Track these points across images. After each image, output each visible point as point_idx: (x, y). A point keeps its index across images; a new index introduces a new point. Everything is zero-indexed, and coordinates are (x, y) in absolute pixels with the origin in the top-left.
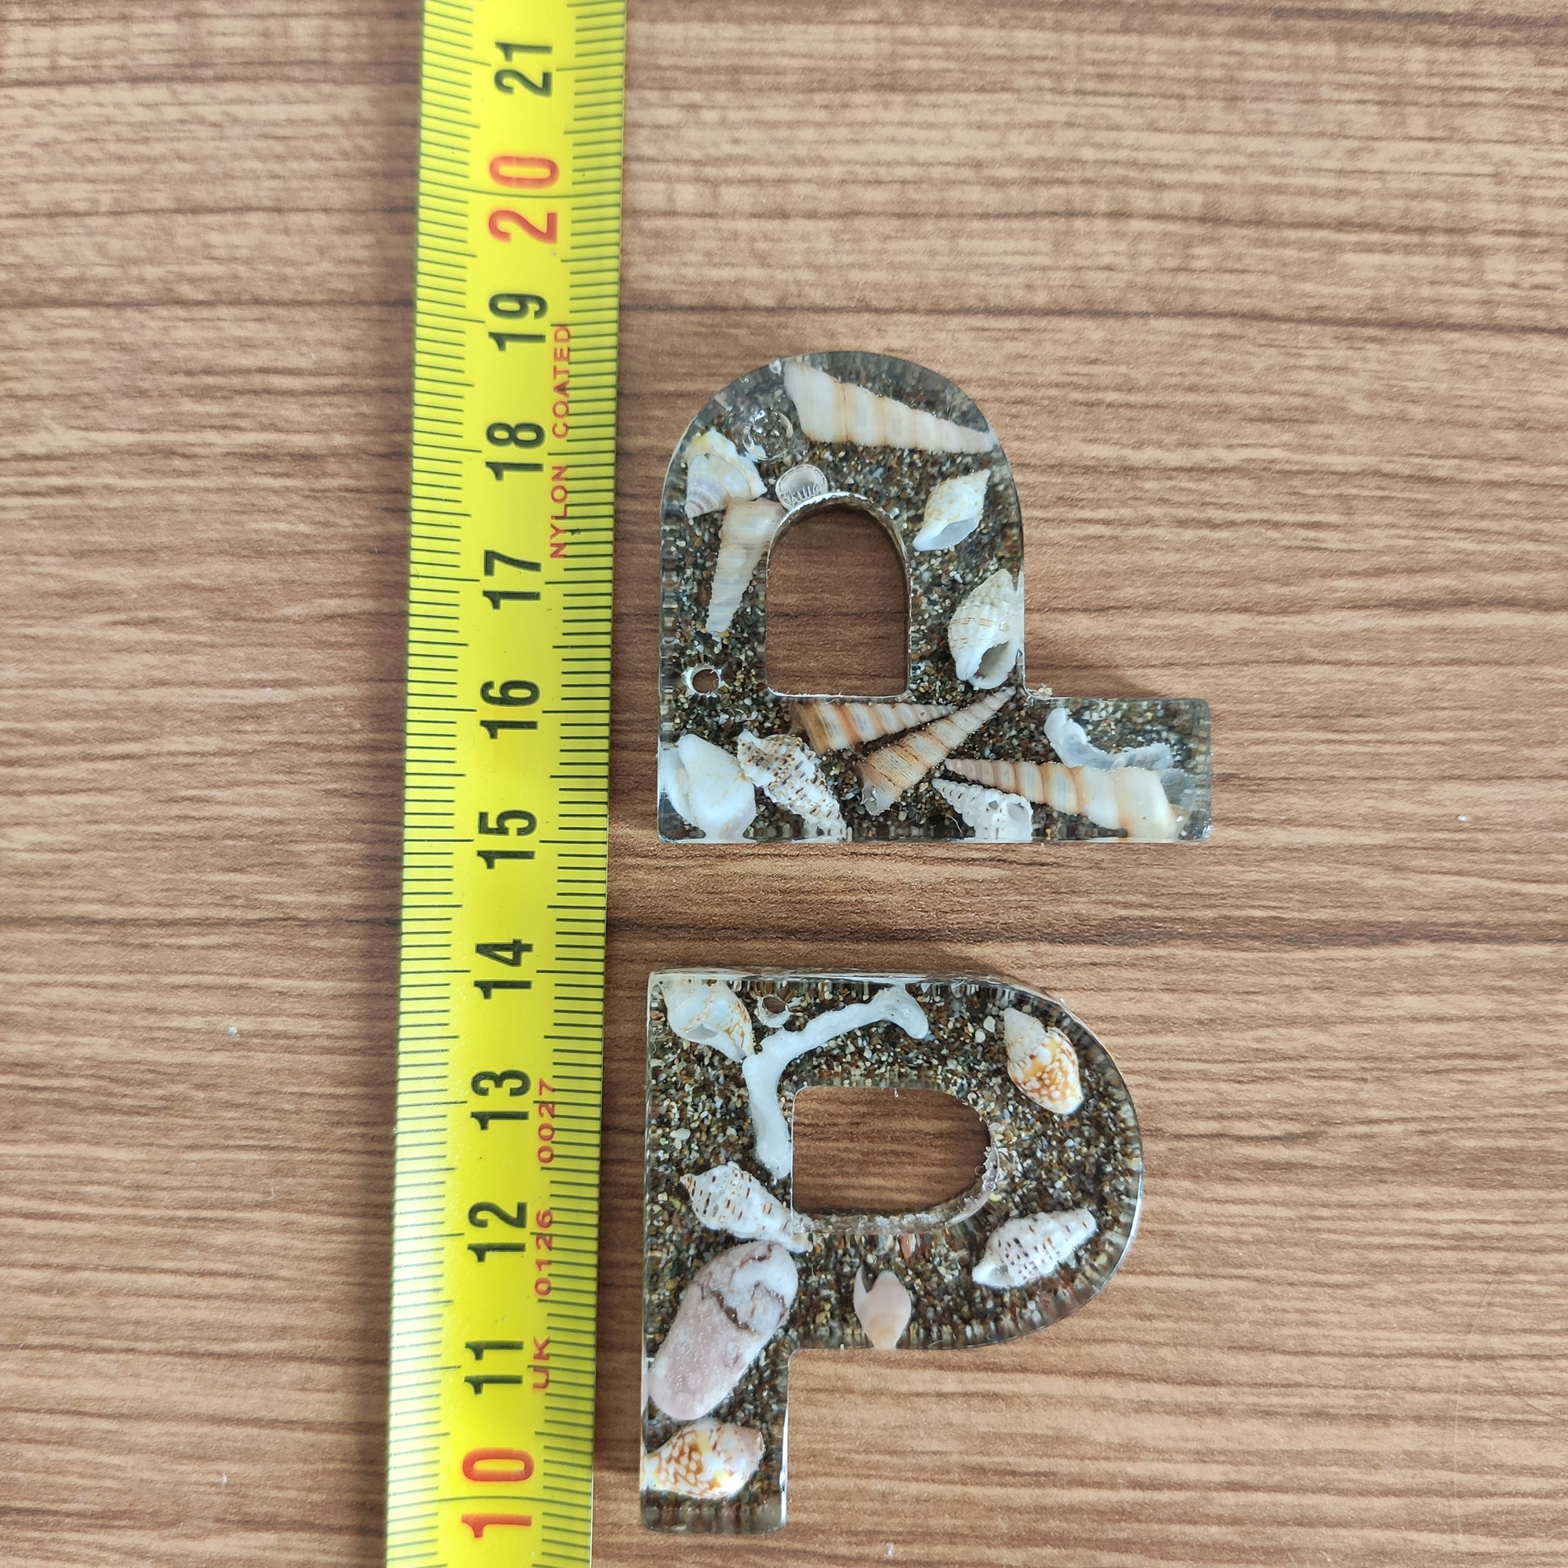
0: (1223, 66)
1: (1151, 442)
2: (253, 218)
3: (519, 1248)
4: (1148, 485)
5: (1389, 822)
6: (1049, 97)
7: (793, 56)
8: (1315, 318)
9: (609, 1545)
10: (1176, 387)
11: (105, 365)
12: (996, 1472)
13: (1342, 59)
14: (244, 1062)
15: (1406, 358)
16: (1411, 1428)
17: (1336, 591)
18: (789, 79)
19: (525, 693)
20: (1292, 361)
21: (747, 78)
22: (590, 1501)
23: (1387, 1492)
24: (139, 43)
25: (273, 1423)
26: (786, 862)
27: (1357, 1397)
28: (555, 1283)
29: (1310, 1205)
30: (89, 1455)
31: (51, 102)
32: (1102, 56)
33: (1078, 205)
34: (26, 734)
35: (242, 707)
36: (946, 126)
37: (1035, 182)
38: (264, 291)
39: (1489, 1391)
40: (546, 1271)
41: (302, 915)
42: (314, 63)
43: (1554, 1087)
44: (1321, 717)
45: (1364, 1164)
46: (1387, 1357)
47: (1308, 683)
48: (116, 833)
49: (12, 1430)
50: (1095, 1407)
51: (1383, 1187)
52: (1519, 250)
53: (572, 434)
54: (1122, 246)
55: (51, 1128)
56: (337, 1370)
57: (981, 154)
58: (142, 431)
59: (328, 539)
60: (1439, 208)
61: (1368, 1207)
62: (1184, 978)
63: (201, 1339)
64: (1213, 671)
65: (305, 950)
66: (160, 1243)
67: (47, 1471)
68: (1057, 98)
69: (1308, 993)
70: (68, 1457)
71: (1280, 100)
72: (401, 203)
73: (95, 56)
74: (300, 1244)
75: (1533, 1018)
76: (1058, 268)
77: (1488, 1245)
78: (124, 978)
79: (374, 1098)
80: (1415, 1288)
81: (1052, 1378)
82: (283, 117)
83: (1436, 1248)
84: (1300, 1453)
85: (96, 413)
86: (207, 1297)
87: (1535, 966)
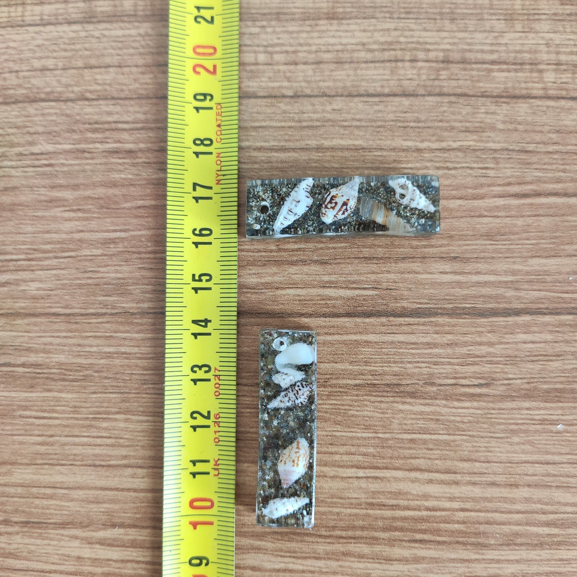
0: (450, 8)
1: (426, 140)
2: (111, 70)
3: (208, 427)
4: (426, 155)
5: (514, 273)
6: (388, 20)
7: (298, 8)
8: (484, 95)
9: (241, 532)
10: (435, 120)
11: (61, 122)
12: (378, 505)
13: (492, 5)
14: (111, 363)
15: (516, 109)
16: (526, 489)
17: (493, 191)
18: (297, 16)
19: (208, 232)
20: (476, 111)
21: (282, 16)
22: (234, 515)
23: (518, 512)
24: (71, 10)
25: (123, 490)
26: (300, 290)
27: (506, 478)
28: (221, 438)
29: (488, 409)
30: (58, 502)
31: (41, 31)
32: (407, 5)
33: (399, 58)
34: (35, 250)
35: (109, 239)
36: (352, 31)
37: (384, 50)
38: (115, 94)
39: (555, 476)
40: (218, 434)
41: (131, 311)
42: (132, 15)
43: (575, 366)
44: (489, 236)
45: (507, 394)
46: (517, 463)
47: (484, 224)
48: (66, 284)
49: (31, 494)
50: (413, 481)
51: (514, 403)
52: (556, 70)
53: (223, 141)
54: (415, 72)
55: (44, 387)
56: (145, 471)
57: (365, 40)
58: (74, 144)
59: (138, 180)
60: (527, 56)
61: (509, 410)
62: (442, 329)
63: (97, 460)
64: (450, 220)
65: (132, 323)
66: (83, 426)
67: (43, 508)
68: (391, 20)
69: (486, 334)
70: (51, 503)
71: (470, 19)
72: (162, 63)
73: (56, 15)
74: (132, 426)
75: (567, 342)
76: (393, 80)
77: (552, 423)
78: (70, 334)
79: (157, 375)
80: (527, 438)
81: (397, 471)
82: (121, 34)
83: (534, 424)
84: (486, 498)
85: (58, 138)
86: (99, 445)
87: (567, 323)
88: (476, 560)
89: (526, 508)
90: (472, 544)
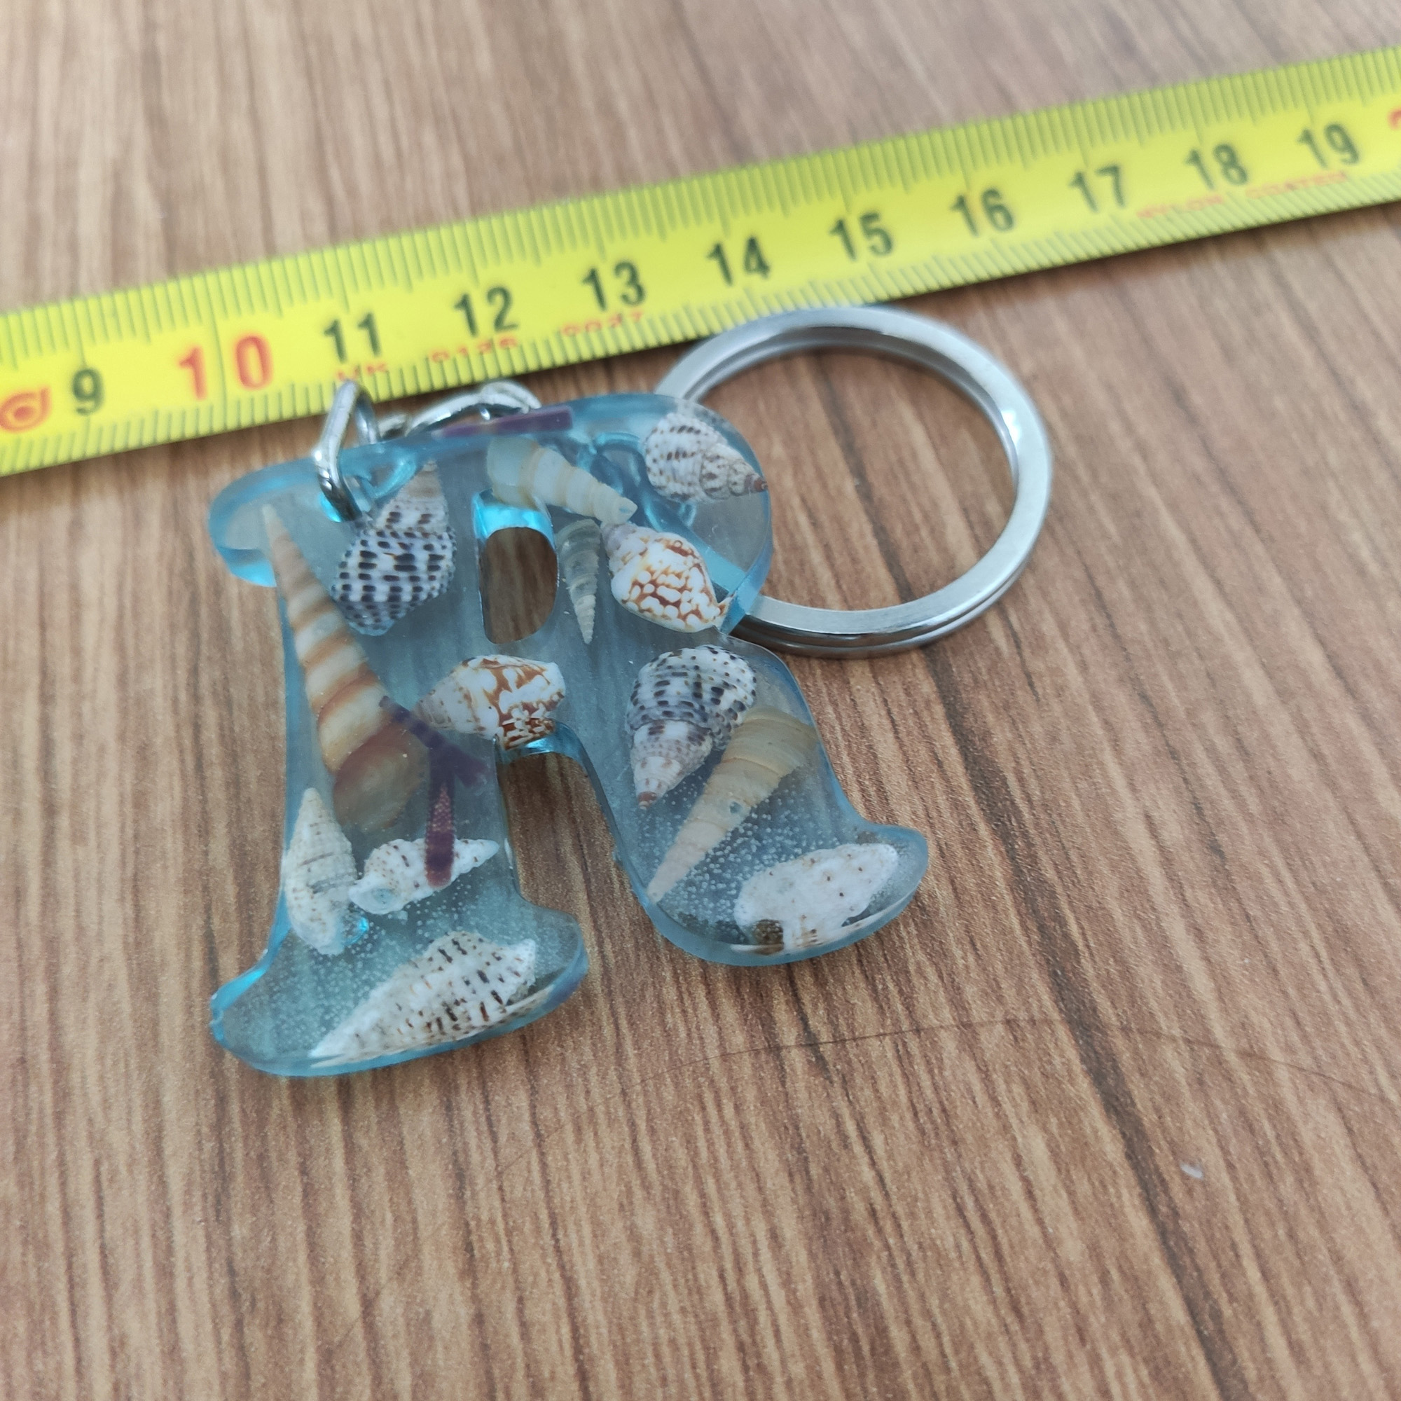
3: (473, 332)
16: (464, 1312)
19: (1002, 221)
23: (368, 1305)
27: (492, 1222)
28: (448, 361)
29: (733, 1090)
40: (458, 355)
43: (997, 1387)
45: (807, 1144)
46: (558, 1250)
51: (783, 1179)
61: (752, 1167)
62: (963, 865)
69: (1000, 1014)
75: (1080, 1327)
77: (747, 1351)
80: (660, 1263)
83: (722, 1277)
84: (403, 1165)
87: (1153, 1309)
88: (162, 1183)
89: (388, 1331)
90: (222, 1156)
